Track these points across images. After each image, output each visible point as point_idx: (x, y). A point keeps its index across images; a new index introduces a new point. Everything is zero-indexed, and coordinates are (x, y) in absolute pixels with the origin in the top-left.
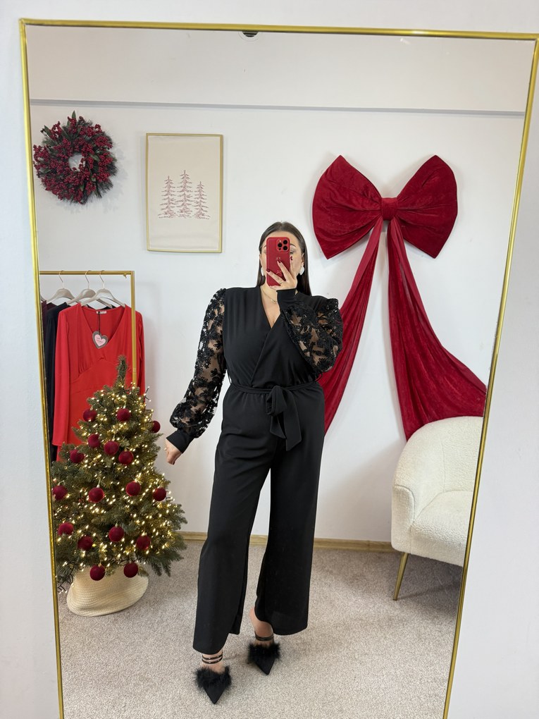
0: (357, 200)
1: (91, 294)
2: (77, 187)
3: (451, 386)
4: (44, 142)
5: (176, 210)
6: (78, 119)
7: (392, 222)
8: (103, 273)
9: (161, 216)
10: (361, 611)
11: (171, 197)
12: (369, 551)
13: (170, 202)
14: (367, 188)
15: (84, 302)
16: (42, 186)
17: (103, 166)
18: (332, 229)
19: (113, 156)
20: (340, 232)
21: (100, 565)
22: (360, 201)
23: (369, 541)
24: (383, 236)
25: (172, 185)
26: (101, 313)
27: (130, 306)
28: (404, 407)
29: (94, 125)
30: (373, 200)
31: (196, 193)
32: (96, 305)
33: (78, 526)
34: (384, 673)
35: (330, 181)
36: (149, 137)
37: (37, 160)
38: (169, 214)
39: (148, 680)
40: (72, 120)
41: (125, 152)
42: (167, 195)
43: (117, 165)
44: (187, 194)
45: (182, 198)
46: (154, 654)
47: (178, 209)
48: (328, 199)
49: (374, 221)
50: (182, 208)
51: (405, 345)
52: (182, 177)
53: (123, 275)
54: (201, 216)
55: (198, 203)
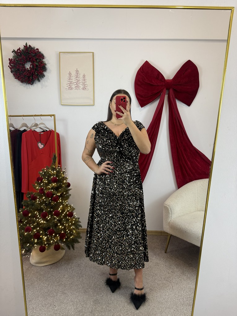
0: (154, 81)
1: (36, 125)
2: (29, 77)
3: (197, 163)
4: (13, 57)
5: (73, 86)
6: (28, 46)
7: (170, 90)
8: (41, 115)
9: (67, 89)
11: (71, 81)
12: (161, 235)
13: (71, 83)
14: (159, 75)
15: (33, 129)
16: (13, 77)
17: (40, 67)
18: (143, 94)
19: (45, 63)
20: (147, 95)
21: (43, 245)
22: (156, 81)
23: (161, 231)
24: (166, 97)
25: (71, 75)
26: (41, 133)
27: (54, 130)
29: (35, 49)
30: (161, 80)
31: (82, 79)
32: (38, 130)
33: (34, 228)
34: (168, 288)
35: (142, 72)
36: (61, 54)
37: (10, 65)
38: (70, 88)
39: (65, 293)
40: (26, 47)
41: (50, 61)
42: (69, 80)
43: (47, 67)
44: (78, 78)
45: (76, 81)
46: (68, 282)
47: (74, 86)
48: (141, 81)
49: (162, 90)
50: (76, 86)
51: (177, 145)
52: (76, 71)
53: (50, 116)
54: (85, 89)
55: (83, 83)
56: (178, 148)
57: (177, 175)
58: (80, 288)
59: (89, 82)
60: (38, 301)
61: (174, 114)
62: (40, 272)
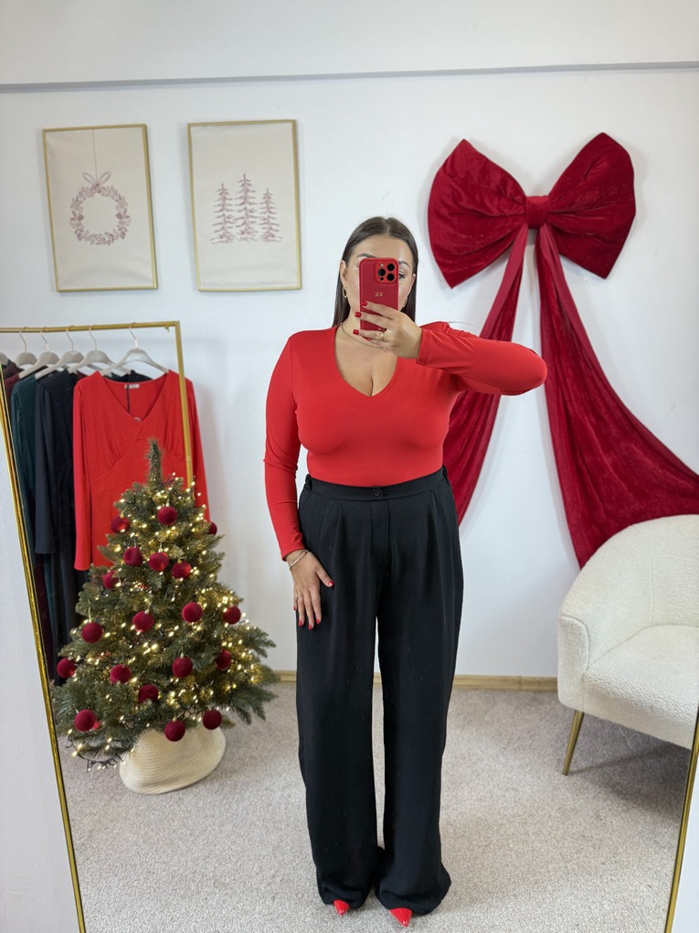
0: (491, 201)
5: (234, 231)
7: (542, 230)
9: (214, 241)
10: (515, 777)
11: (227, 214)
12: (520, 690)
13: (227, 219)
14: (505, 184)
18: (456, 245)
20: (468, 249)
22: (496, 202)
23: (520, 677)
24: (529, 251)
25: (227, 196)
27: (177, 371)
28: (566, 492)
30: (513, 200)
31: (262, 206)
35: (451, 176)
36: (192, 129)
38: (226, 237)
42: (221, 210)
44: (248, 206)
45: (243, 214)
46: (233, 847)
47: (238, 229)
48: (450, 202)
49: (516, 231)
50: (243, 228)
51: (569, 405)
52: (241, 184)
53: (163, 328)
54: (270, 238)
55: (265, 219)
56: (571, 413)
57: (568, 499)
58: (271, 869)
59: (284, 217)
60: (142, 909)
61: (556, 306)
62: (147, 813)
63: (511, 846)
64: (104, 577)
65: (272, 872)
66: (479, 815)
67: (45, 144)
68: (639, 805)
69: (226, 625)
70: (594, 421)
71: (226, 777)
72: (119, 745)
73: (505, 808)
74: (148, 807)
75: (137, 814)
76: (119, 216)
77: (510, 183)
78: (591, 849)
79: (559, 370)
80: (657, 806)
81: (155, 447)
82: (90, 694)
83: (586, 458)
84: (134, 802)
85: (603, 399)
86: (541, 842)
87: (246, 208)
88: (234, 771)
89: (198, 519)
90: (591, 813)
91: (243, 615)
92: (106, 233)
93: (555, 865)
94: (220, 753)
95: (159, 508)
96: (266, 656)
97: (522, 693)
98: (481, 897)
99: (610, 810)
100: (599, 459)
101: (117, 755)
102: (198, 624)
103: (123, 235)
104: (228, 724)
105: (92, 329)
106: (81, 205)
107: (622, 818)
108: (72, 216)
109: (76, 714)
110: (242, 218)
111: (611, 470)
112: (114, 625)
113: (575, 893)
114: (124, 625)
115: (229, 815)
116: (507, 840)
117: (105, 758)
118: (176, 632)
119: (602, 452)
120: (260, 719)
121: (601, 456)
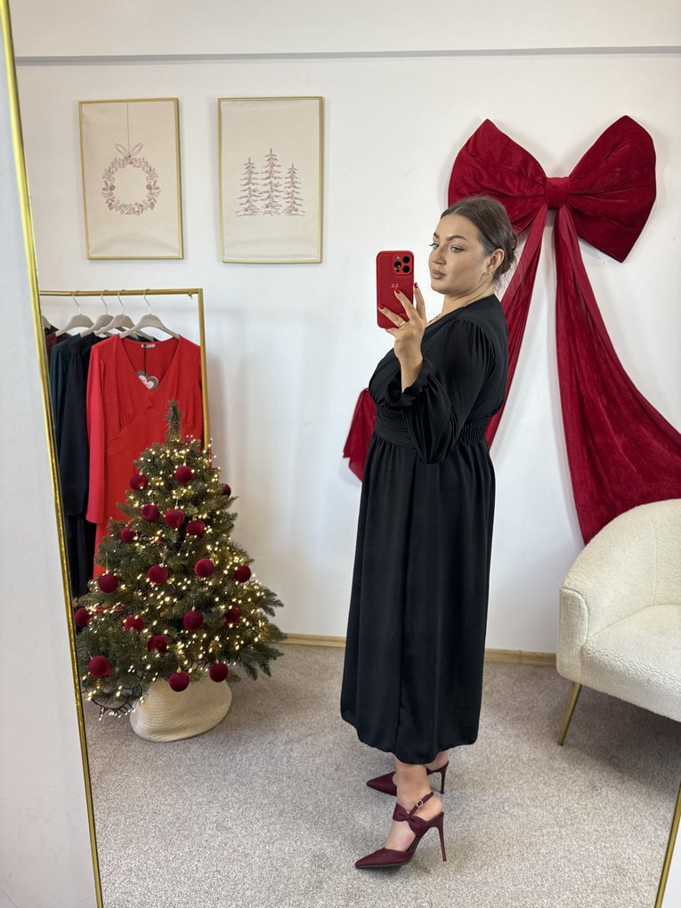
0: (512, 181)
5: (259, 204)
7: (561, 212)
9: (239, 214)
10: (512, 745)
11: (253, 187)
12: (521, 664)
13: (252, 193)
14: (527, 164)
22: (517, 183)
23: (521, 652)
24: (547, 233)
25: (253, 170)
28: (575, 472)
30: (533, 180)
31: (287, 180)
35: (472, 156)
36: (222, 103)
38: (250, 210)
39: (227, 829)
42: (247, 184)
44: (274, 181)
45: (268, 188)
46: (236, 795)
47: (262, 204)
48: (470, 183)
49: (535, 211)
50: (267, 202)
51: (581, 385)
52: (267, 158)
53: (187, 295)
54: (293, 212)
55: (289, 194)
56: (583, 393)
57: (577, 478)
58: (271, 817)
59: (308, 193)
60: (147, 847)
61: (573, 286)
62: (155, 759)
63: (506, 809)
64: (123, 531)
65: (273, 820)
66: (476, 778)
67: (81, 116)
68: (635, 779)
69: (237, 583)
70: (605, 402)
71: (231, 730)
72: (130, 692)
73: (501, 774)
74: (156, 753)
75: (145, 759)
76: (149, 187)
77: (532, 164)
78: (585, 817)
79: (573, 349)
80: (653, 780)
81: (174, 409)
82: (104, 641)
83: (597, 439)
84: (143, 748)
85: (615, 380)
86: (537, 807)
87: (271, 182)
88: (240, 726)
89: (213, 480)
90: (587, 784)
91: (254, 575)
92: (136, 204)
93: (549, 830)
94: (225, 707)
95: (177, 467)
96: (274, 615)
97: (522, 667)
98: (475, 854)
99: (606, 781)
100: (609, 440)
101: (126, 703)
102: (210, 580)
103: (152, 205)
104: (235, 678)
105: (121, 294)
106: (113, 176)
107: (617, 789)
108: (104, 186)
109: (89, 659)
110: (268, 192)
111: (621, 451)
112: (130, 578)
113: (569, 856)
114: (139, 578)
115: (233, 765)
116: (503, 803)
117: (116, 705)
118: (188, 586)
119: (613, 433)
120: (267, 676)
121: (612, 437)
